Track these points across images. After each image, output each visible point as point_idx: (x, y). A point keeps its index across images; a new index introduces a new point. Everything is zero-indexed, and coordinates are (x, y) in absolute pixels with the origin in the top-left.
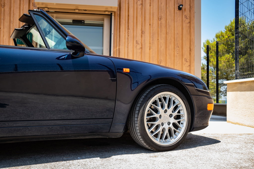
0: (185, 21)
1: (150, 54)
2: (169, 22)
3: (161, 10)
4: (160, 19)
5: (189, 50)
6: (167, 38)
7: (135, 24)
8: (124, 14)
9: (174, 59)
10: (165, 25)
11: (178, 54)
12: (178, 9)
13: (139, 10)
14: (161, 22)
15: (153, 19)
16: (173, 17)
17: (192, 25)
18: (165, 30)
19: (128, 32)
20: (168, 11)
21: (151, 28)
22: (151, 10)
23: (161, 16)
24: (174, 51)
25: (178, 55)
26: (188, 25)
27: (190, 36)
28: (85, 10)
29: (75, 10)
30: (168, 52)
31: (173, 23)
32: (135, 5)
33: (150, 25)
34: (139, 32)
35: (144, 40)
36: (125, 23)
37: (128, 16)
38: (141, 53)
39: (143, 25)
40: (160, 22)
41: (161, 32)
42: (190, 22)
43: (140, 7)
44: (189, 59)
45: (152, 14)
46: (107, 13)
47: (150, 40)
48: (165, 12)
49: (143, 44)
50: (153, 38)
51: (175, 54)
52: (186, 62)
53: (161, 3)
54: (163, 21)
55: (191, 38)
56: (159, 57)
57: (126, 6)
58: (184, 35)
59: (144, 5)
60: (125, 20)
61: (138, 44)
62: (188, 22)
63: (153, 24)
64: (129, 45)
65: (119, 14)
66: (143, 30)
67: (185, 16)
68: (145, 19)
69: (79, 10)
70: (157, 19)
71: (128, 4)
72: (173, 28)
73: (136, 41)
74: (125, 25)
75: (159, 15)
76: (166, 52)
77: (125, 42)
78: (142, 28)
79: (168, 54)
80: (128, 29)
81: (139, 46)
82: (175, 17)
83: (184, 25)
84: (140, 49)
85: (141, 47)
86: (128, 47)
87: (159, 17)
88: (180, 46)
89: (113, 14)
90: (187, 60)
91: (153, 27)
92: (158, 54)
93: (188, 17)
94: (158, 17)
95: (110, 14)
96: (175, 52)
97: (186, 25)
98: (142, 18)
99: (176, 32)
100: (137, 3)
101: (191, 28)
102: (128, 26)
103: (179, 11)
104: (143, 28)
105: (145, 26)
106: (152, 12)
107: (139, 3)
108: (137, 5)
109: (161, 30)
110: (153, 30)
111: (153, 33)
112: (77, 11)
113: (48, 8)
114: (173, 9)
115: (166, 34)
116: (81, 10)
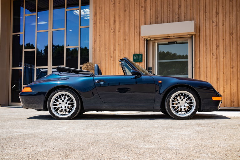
1: (223, 62)
3: (232, 27)
4: (231, 34)
6: (238, 49)
7: (211, 41)
8: (202, 34)
10: (236, 39)
13: (214, 30)
15: (226, 35)
18: (236, 42)
19: (206, 47)
20: (238, 27)
21: (224, 42)
22: (224, 28)
23: (232, 32)
28: (174, 36)
30: (239, 59)
32: (211, 26)
33: (223, 40)
34: (215, 46)
35: (219, 52)
37: (206, 35)
38: (217, 62)
39: (218, 41)
40: (231, 37)
41: (233, 44)
43: (214, 27)
45: (224, 32)
46: (189, 36)
47: (223, 51)
48: (236, 28)
49: (218, 55)
50: (226, 50)
53: (232, 22)
54: (234, 36)
56: (231, 64)
57: (204, 29)
59: (218, 25)
61: (214, 55)
63: (226, 39)
64: (207, 56)
65: (199, 35)
68: (219, 36)
70: (229, 35)
71: (206, 26)
73: (213, 53)
74: (204, 42)
76: (237, 59)
77: (204, 55)
78: (217, 43)
79: (239, 61)
80: (206, 45)
81: (215, 57)
84: (216, 59)
85: (216, 57)
86: (206, 59)
91: (226, 42)
92: (230, 62)
98: (217, 35)
102: (206, 43)
104: (218, 43)
105: (219, 41)
106: (224, 30)
107: (214, 24)
108: (212, 26)
109: (232, 42)
110: (226, 43)
111: (226, 46)
112: (169, 37)
113: (150, 38)
115: (237, 45)
116: (171, 36)
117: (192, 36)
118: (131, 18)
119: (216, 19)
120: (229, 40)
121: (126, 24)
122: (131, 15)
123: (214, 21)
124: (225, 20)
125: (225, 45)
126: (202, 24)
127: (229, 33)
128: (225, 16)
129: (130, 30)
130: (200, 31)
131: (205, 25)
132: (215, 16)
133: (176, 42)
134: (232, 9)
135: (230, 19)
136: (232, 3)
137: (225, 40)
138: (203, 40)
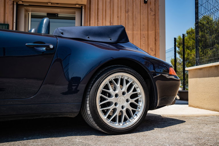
0: (150, 14)
2: (135, 14)
3: (128, 3)
4: (127, 12)
5: (154, 40)
6: (134, 29)
7: (104, 17)
8: (94, 7)
10: (132, 17)
11: (144, 43)
12: (144, 3)
14: (128, 14)
15: (121, 12)
16: (139, 10)
17: (157, 17)
18: (132, 21)
19: (98, 24)
20: (134, 4)
21: (119, 20)
23: (128, 9)
24: (140, 41)
25: (144, 45)
26: (153, 17)
27: (155, 27)
28: (57, 4)
29: (47, 3)
31: (140, 16)
33: (118, 17)
34: (108, 23)
36: (95, 15)
37: (98, 9)
39: (112, 18)
40: (127, 15)
41: (128, 24)
42: (155, 15)
44: (154, 48)
45: (119, 7)
46: (77, 6)
48: (132, 5)
51: (141, 44)
52: (151, 51)
54: (130, 14)
55: (156, 29)
58: (149, 26)
60: (95, 13)
62: (153, 14)
63: (121, 16)
66: (112, 22)
67: (150, 9)
68: (113, 12)
69: (52, 3)
70: (125, 12)
72: (139, 20)
74: (95, 17)
75: (127, 8)
78: (110, 21)
80: (98, 21)
82: (141, 10)
83: (150, 17)
87: (127, 10)
88: (146, 37)
90: (152, 49)
91: (121, 20)
93: (153, 10)
94: (125, 9)
95: (80, 7)
96: (142, 42)
97: (151, 17)
98: (110, 11)
99: (142, 24)
101: (156, 20)
102: (98, 18)
103: (144, 4)
104: (112, 20)
105: (113, 18)
106: (119, 6)
109: (128, 21)
112: (50, 4)
113: (22, 2)
114: (139, 3)
115: (133, 25)
116: (54, 3)
117: (82, 7)
120: (125, 18)
127: (124, 10)
130: (91, 3)
133: (58, 14)
137: (120, 18)
138: (94, 14)
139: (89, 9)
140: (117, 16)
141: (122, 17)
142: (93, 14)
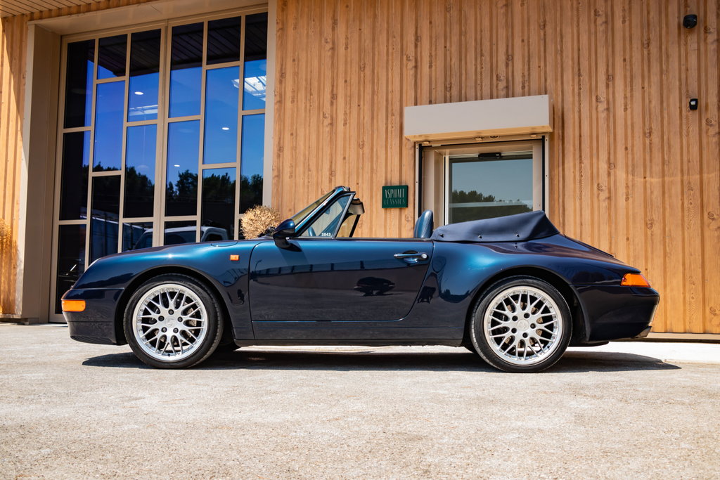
0: (706, 132)
1: (627, 209)
2: (668, 138)
3: (650, 115)
4: (648, 134)
6: (666, 173)
7: (594, 152)
8: (570, 133)
9: (683, 216)
10: (660, 146)
11: (691, 204)
12: (689, 108)
13: (602, 122)
14: (651, 140)
15: (633, 137)
16: (678, 126)
18: (661, 155)
19: (581, 168)
20: (665, 116)
21: (630, 156)
22: (629, 117)
23: (651, 128)
24: (682, 200)
25: (691, 206)
26: (715, 139)
28: (494, 137)
29: (474, 138)
30: (667, 202)
31: (679, 140)
32: (594, 112)
33: (626, 149)
34: (604, 165)
35: (615, 182)
36: (575, 150)
37: (580, 136)
38: (609, 208)
39: (612, 152)
40: (648, 142)
41: (651, 161)
43: (603, 115)
45: (630, 127)
46: (534, 137)
47: (627, 179)
48: (660, 119)
49: (612, 189)
50: (633, 175)
51: (685, 204)
52: (711, 220)
53: (650, 102)
54: (656, 138)
56: (648, 214)
57: (574, 118)
58: (705, 161)
59: (612, 109)
60: (574, 146)
61: (602, 190)
62: (714, 133)
63: (633, 146)
64: (583, 193)
65: (561, 134)
66: (612, 161)
67: (706, 121)
68: (615, 139)
69: (482, 138)
70: (641, 135)
71: (580, 112)
72: (679, 150)
73: (598, 185)
74: (574, 154)
75: (647, 127)
76: (663, 203)
77: (575, 188)
78: (609, 158)
79: (667, 207)
80: (581, 162)
81: (604, 195)
82: (684, 127)
83: (705, 140)
84: (607, 200)
85: (607, 195)
86: (581, 199)
87: (647, 131)
88: (697, 188)
89: (547, 138)
90: (713, 215)
91: (633, 154)
92: (646, 208)
93: (713, 123)
94: (644, 130)
95: (541, 138)
96: (685, 201)
97: (710, 140)
98: (609, 136)
99: (685, 159)
100: (597, 109)
102: (581, 156)
103: (691, 112)
104: (612, 157)
105: (615, 153)
106: (629, 123)
107: (602, 107)
108: (597, 112)
109: (651, 156)
110: (633, 159)
111: (633, 165)
112: (479, 140)
113: (429, 142)
114: (678, 110)
115: (663, 164)
116: (487, 137)
117: (544, 137)
118: (378, 89)
119: (608, 94)
120: (642, 150)
121: (364, 104)
122: (378, 80)
123: (603, 97)
124: (632, 96)
125: (630, 163)
126: (571, 106)
127: (641, 131)
128: (632, 86)
129: (375, 121)
130: (565, 125)
131: (576, 109)
132: (604, 85)
133: (500, 154)
134: (649, 66)
135: (644, 92)
136: (649, 51)
137: (632, 150)
138: (572, 148)
139: (561, 138)
140: (624, 147)
141: (635, 148)
142: (570, 148)
